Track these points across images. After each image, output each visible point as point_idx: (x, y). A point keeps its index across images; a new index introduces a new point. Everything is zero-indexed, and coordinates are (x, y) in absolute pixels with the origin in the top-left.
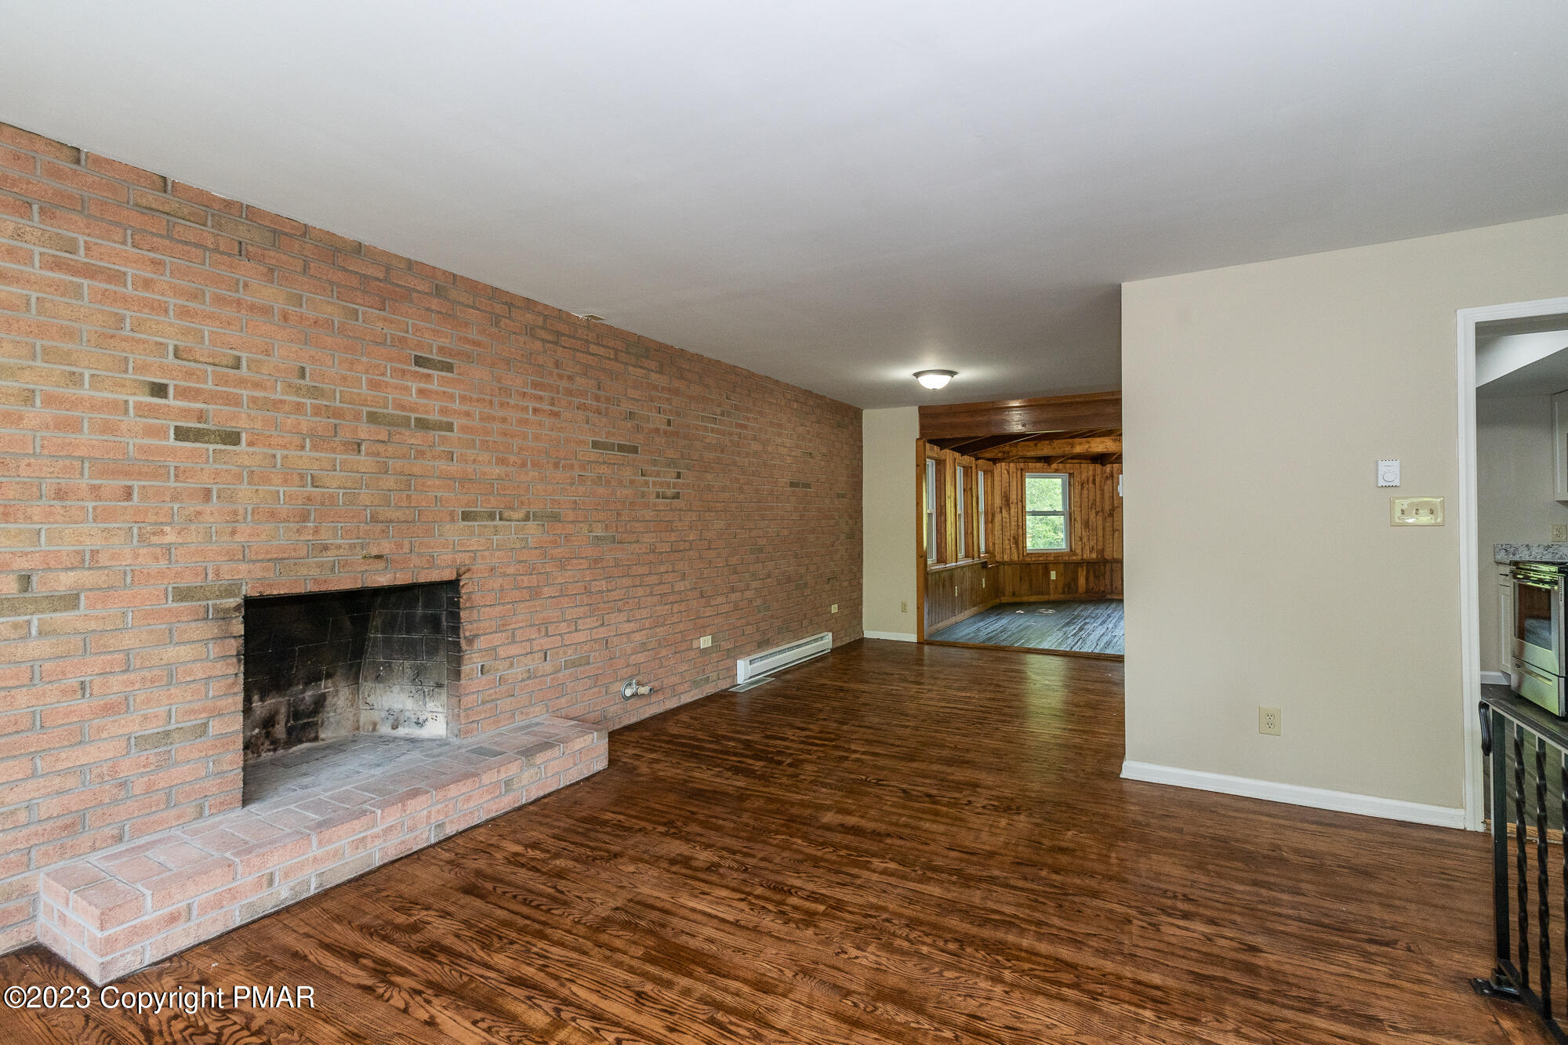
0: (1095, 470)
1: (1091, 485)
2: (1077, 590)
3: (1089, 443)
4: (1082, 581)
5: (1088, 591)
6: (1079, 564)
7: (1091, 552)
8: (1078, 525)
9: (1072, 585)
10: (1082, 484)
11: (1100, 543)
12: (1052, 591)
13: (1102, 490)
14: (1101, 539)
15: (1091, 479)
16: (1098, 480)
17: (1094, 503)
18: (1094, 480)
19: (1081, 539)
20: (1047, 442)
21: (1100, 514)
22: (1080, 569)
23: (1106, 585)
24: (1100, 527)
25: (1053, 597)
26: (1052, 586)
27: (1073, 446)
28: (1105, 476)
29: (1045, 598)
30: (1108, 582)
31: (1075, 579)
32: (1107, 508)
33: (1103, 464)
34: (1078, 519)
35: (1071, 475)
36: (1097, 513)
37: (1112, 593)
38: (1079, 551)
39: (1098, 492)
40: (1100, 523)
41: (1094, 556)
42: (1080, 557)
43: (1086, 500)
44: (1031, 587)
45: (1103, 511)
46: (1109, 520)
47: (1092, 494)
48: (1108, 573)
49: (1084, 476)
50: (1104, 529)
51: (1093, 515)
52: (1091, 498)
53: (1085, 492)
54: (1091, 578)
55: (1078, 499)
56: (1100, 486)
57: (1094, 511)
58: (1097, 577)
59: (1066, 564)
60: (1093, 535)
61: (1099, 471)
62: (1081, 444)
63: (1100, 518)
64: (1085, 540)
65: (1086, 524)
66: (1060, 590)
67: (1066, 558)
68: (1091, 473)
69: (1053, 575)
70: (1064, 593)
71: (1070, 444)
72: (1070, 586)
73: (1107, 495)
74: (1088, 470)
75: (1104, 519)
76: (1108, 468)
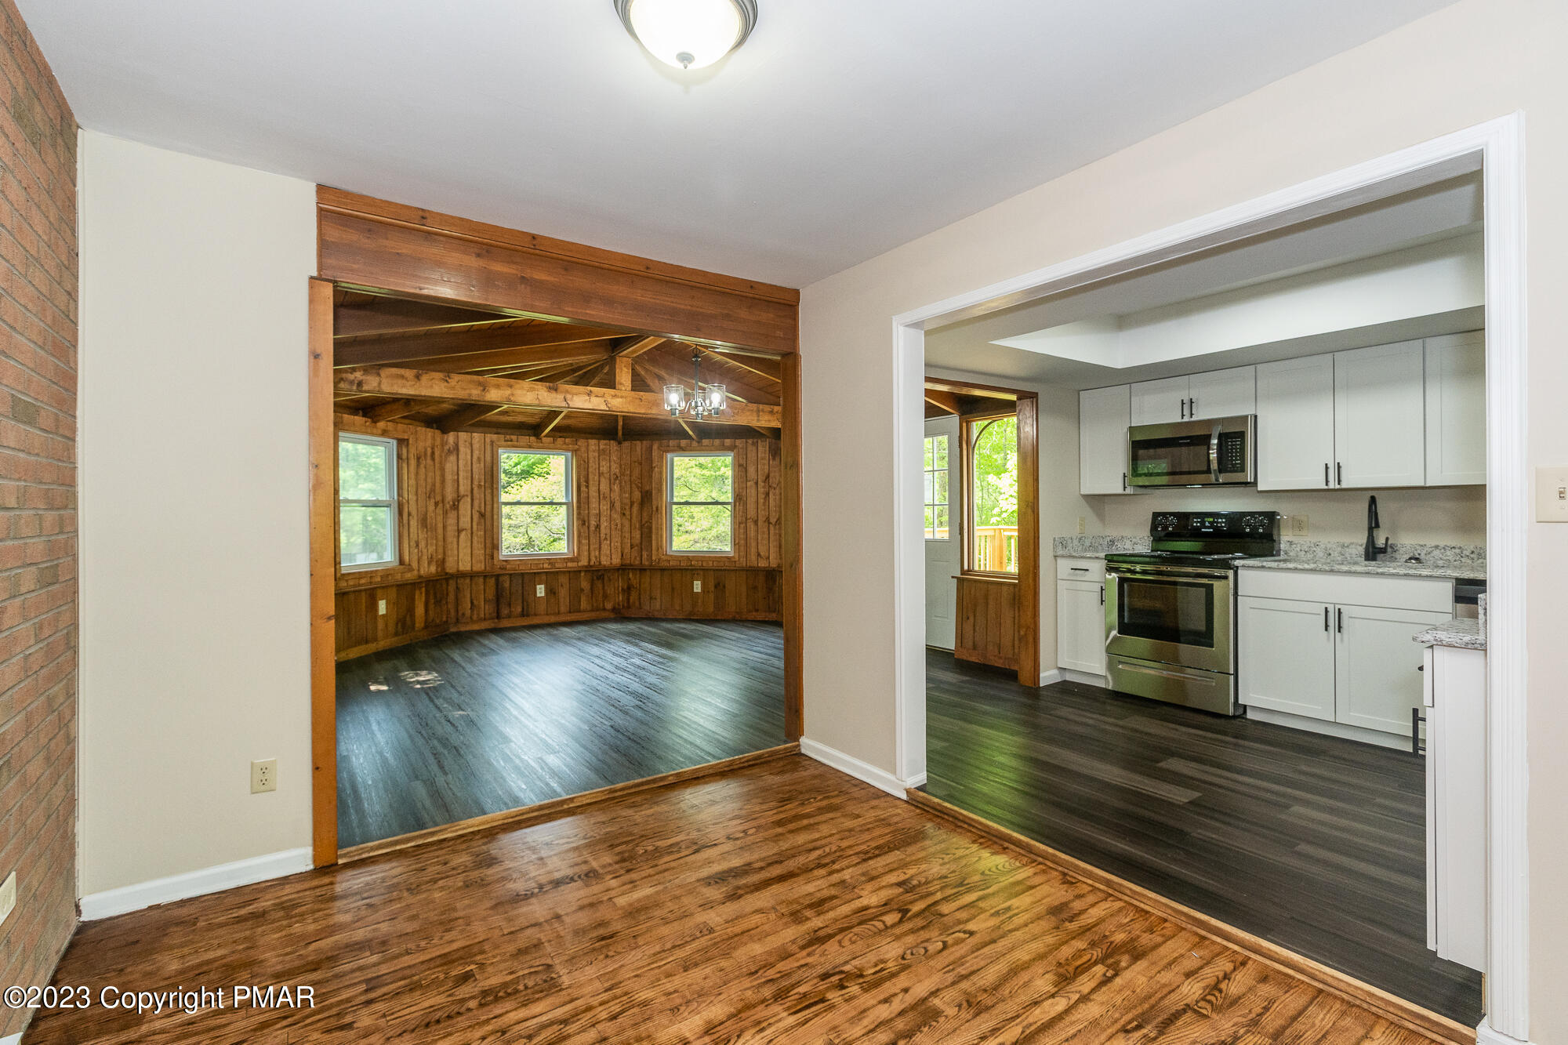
0: (433, 438)
1: (429, 461)
2: (414, 624)
3: (511, 386)
4: (420, 610)
5: (426, 627)
6: (414, 585)
7: (429, 563)
8: (414, 523)
9: (408, 619)
10: (418, 459)
11: (441, 550)
12: (380, 634)
13: (442, 469)
14: (441, 543)
15: (429, 451)
16: (437, 454)
17: (433, 490)
18: (433, 453)
19: (417, 545)
20: (441, 375)
21: (441, 505)
22: (417, 593)
23: (448, 611)
24: (440, 525)
25: (382, 644)
26: (381, 625)
27: (484, 388)
28: (447, 448)
29: (372, 648)
30: (451, 607)
31: (411, 610)
32: (450, 495)
33: (445, 431)
34: (414, 512)
35: (402, 442)
36: (436, 504)
37: (457, 621)
38: (415, 565)
39: (438, 473)
40: (440, 518)
41: (433, 569)
42: (416, 572)
43: (422, 482)
44: (349, 633)
45: (443, 502)
46: (452, 515)
47: (430, 474)
48: (451, 597)
49: (421, 444)
50: (444, 527)
51: (431, 508)
52: (429, 480)
53: (422, 470)
54: (431, 606)
55: (412, 482)
56: (441, 463)
57: (433, 501)
58: (438, 602)
59: (401, 586)
60: (432, 538)
61: (438, 442)
62: (498, 386)
63: (440, 511)
64: (422, 544)
65: (424, 522)
66: (391, 629)
67: (398, 577)
68: (429, 443)
69: (382, 607)
70: (396, 634)
71: (480, 384)
72: (404, 621)
73: (449, 477)
74: (426, 437)
75: (445, 513)
76: (451, 438)
